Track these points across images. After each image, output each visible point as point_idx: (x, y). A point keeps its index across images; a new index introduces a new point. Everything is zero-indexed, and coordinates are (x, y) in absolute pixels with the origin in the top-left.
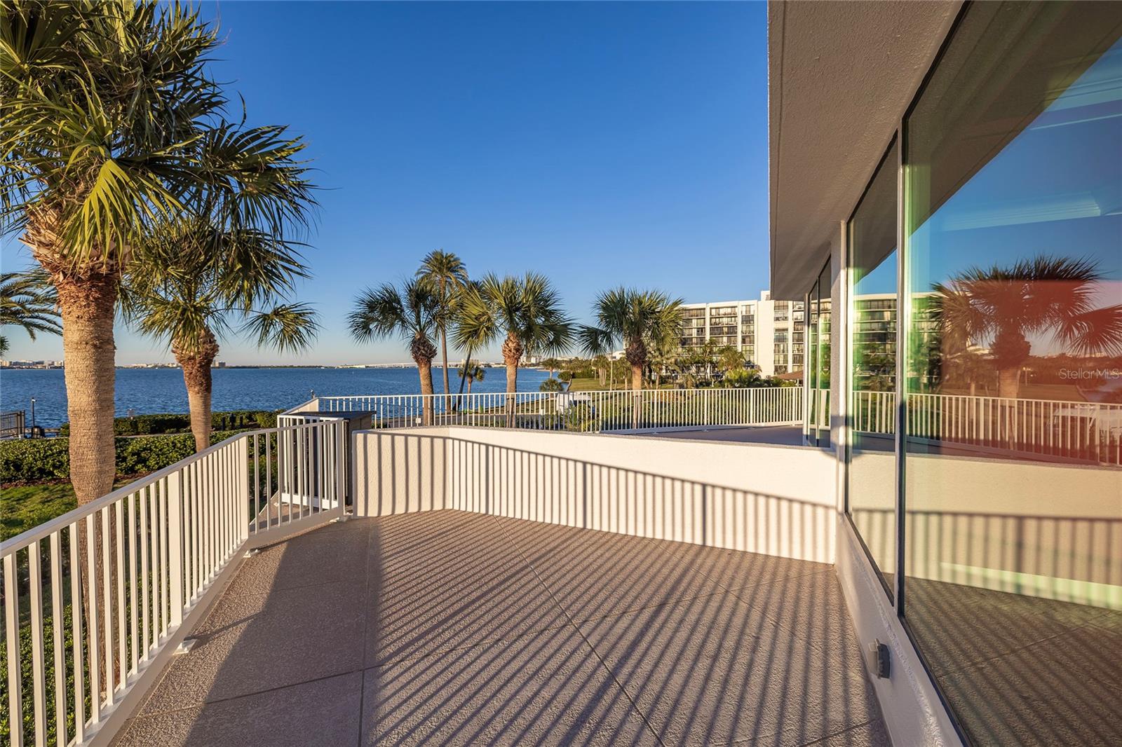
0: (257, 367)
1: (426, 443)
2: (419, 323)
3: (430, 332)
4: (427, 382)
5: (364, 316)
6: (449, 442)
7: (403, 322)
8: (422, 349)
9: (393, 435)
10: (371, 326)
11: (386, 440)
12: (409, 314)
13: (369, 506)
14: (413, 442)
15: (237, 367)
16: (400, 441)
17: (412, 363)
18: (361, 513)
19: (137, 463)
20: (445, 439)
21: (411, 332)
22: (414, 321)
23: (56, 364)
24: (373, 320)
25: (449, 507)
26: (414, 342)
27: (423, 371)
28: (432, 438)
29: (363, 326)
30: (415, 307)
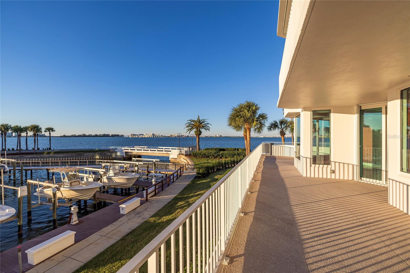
0: (230, 137)
1: (281, 147)
2: (282, 128)
3: (284, 130)
4: (283, 140)
5: (270, 127)
6: (285, 147)
7: (278, 127)
8: (283, 133)
9: (277, 146)
10: (272, 129)
11: (276, 146)
12: (279, 126)
13: (274, 154)
14: (280, 147)
15: (225, 137)
16: (278, 146)
17: (280, 136)
18: (273, 155)
19: (222, 156)
20: (284, 147)
21: (280, 130)
22: (280, 127)
23: (186, 136)
24: (272, 127)
25: (285, 156)
26: (280, 132)
27: (283, 138)
28: (282, 146)
29: (270, 129)
30: (281, 125)
